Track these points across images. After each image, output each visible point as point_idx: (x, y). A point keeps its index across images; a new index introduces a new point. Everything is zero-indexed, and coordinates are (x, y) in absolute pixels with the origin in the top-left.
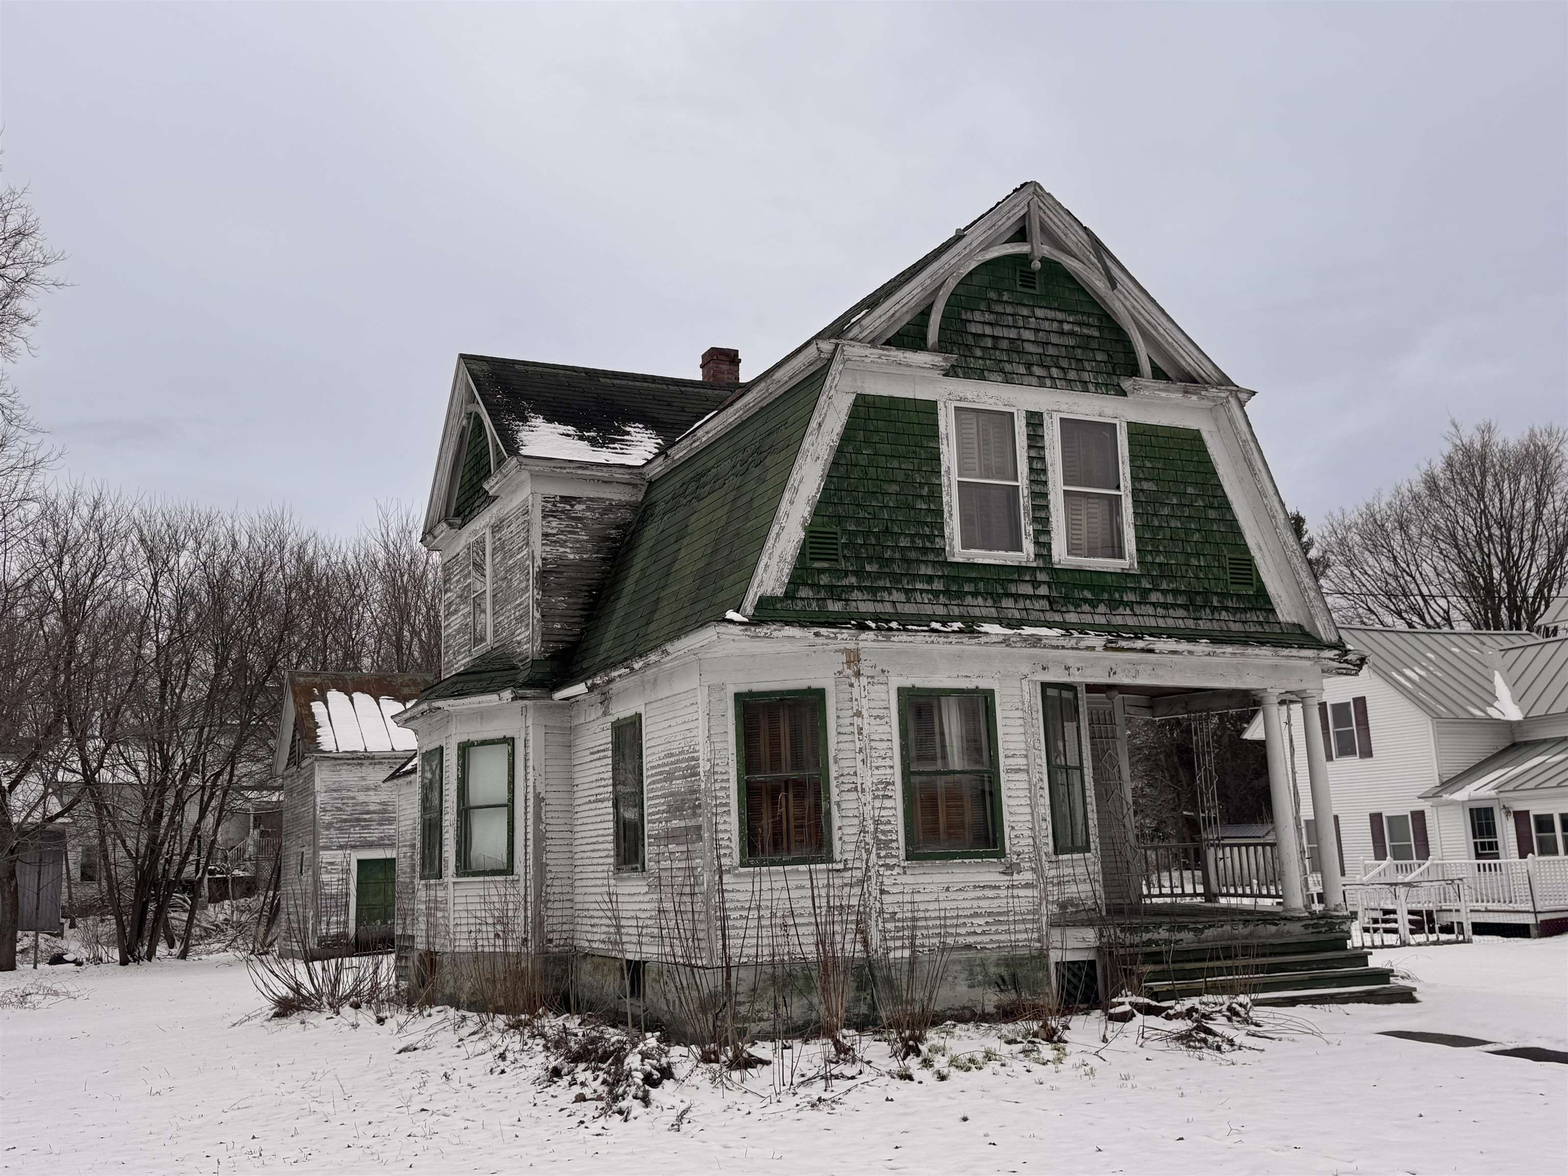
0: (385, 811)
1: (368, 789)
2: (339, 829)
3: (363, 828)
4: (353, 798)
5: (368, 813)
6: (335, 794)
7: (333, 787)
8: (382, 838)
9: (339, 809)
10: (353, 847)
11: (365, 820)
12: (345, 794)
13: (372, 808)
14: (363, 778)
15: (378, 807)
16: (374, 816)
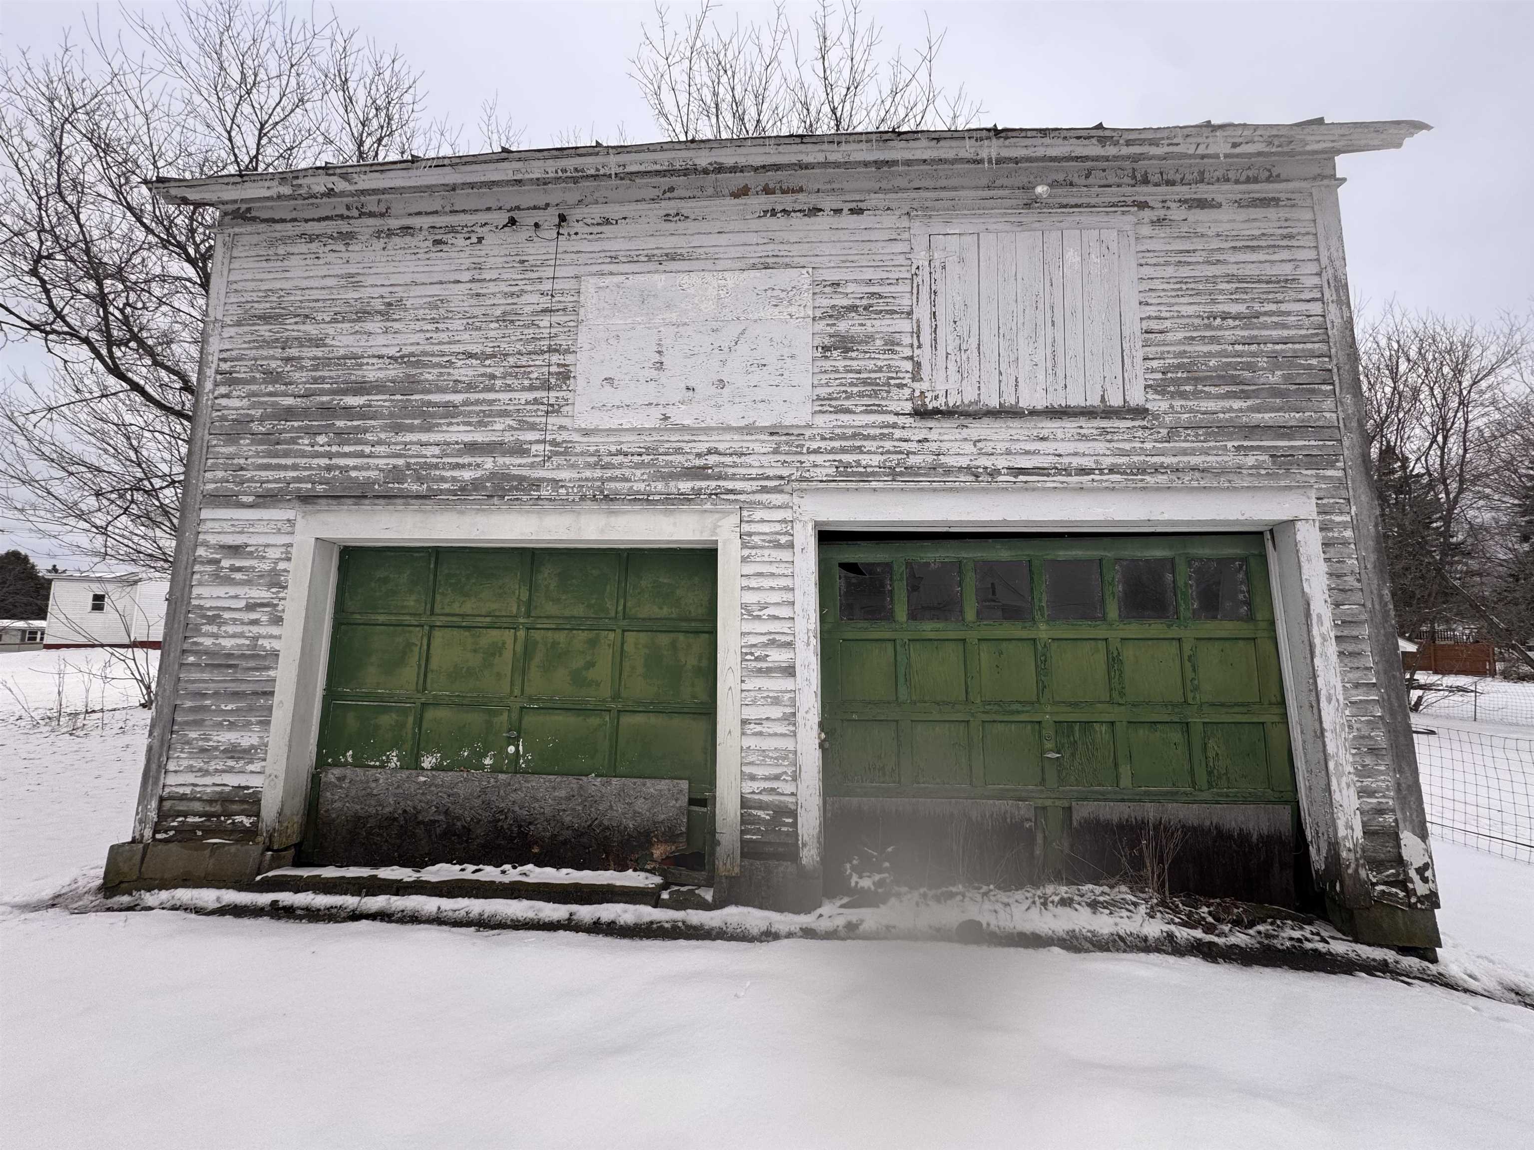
0: (410, 385)
1: (363, 314)
2: (268, 438)
3: (342, 437)
4: (318, 343)
5: (361, 388)
6: (264, 330)
7: (261, 308)
8: (396, 475)
9: (273, 376)
10: (307, 499)
11: (348, 412)
12: (294, 329)
13: (372, 375)
14: (352, 281)
15: (394, 372)
16: (379, 400)
